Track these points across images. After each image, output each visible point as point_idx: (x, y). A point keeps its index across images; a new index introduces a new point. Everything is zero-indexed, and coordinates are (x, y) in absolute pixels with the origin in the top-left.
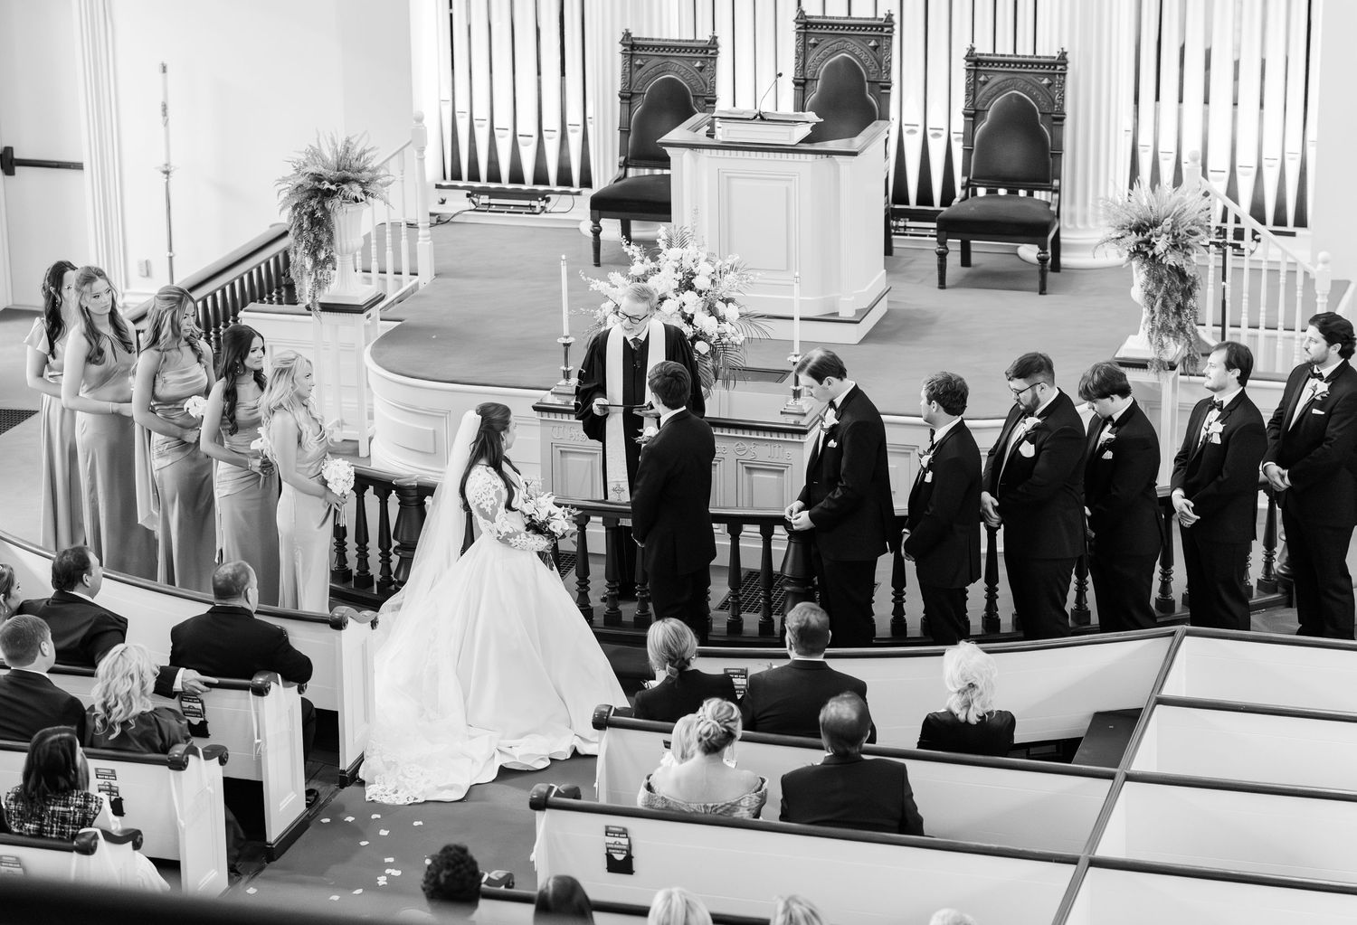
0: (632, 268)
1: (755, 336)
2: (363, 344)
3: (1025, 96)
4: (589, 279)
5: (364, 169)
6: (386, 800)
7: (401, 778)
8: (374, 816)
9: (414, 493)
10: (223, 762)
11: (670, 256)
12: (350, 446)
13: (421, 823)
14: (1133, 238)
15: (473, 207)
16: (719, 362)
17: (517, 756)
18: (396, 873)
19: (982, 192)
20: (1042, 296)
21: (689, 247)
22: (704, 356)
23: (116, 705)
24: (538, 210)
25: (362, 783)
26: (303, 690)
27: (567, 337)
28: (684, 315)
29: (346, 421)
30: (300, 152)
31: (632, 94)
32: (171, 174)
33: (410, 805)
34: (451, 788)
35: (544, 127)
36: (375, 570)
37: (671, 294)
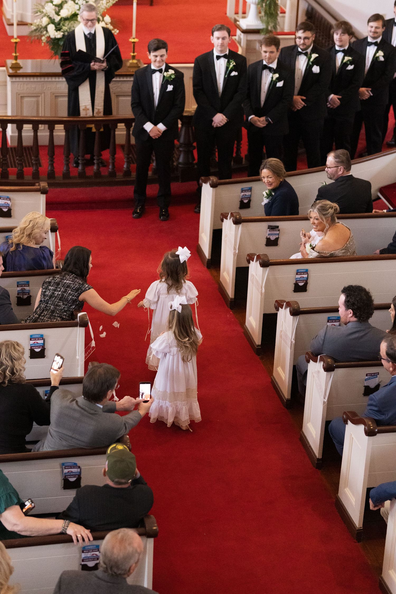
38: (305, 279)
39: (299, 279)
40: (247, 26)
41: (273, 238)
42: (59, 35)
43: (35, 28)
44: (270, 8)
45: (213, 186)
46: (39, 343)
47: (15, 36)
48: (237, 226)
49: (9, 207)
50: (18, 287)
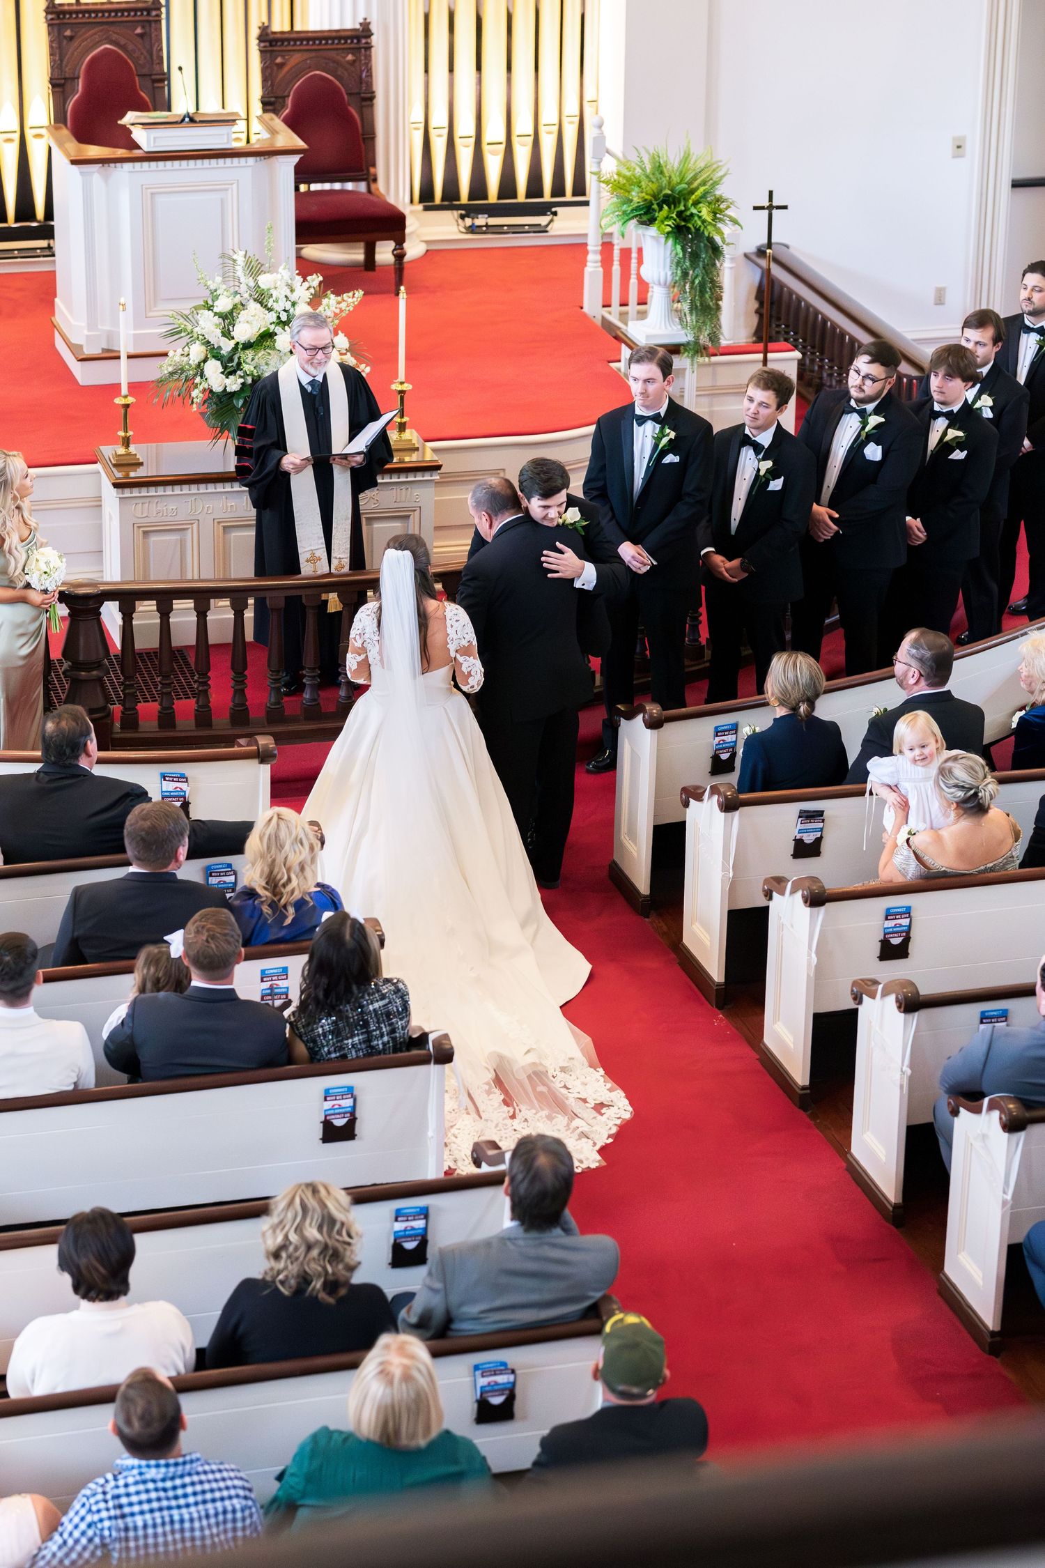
3: (328, 76)
27: (126, 397)
38: (904, 928)
39: (891, 930)
40: (648, 337)
41: (809, 838)
42: (234, 384)
43: (170, 369)
44: (702, 292)
45: (654, 724)
46: (344, 1105)
47: (124, 390)
48: (729, 814)
49: (185, 798)
50: (262, 981)
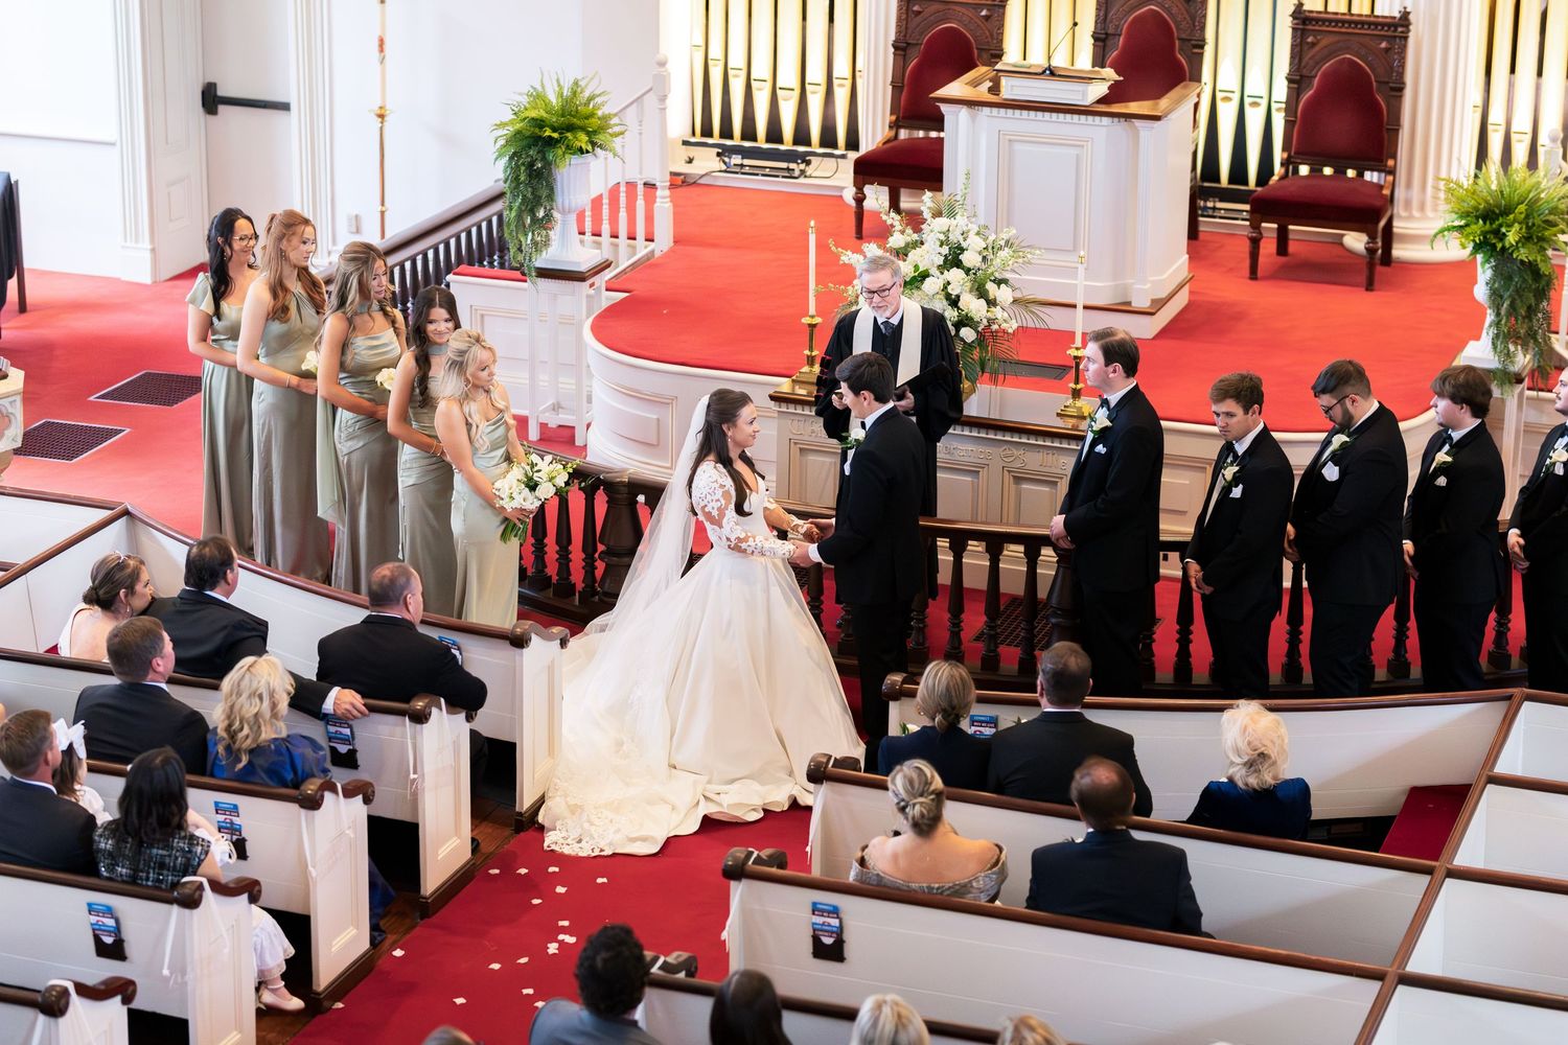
0: (891, 239)
1: (1031, 325)
2: (584, 316)
3: (1359, 61)
4: (839, 249)
5: (592, 115)
6: (567, 851)
7: (586, 825)
8: (552, 869)
9: (625, 490)
10: (367, 801)
11: (935, 227)
12: (566, 433)
13: (605, 880)
14: (1479, 227)
15: (724, 167)
16: (987, 352)
17: (725, 806)
18: (571, 940)
19: (1304, 170)
20: (1369, 293)
21: (958, 217)
22: (970, 345)
23: (242, 729)
24: (797, 173)
25: (542, 828)
26: (472, 718)
27: (812, 317)
28: (948, 296)
29: (563, 404)
30: (520, 94)
31: (908, 44)
32: (386, 119)
33: (595, 857)
34: (644, 839)
35: (808, 80)
36: (577, 577)
37: (934, 271)
38: (835, 929)
39: (820, 927)
